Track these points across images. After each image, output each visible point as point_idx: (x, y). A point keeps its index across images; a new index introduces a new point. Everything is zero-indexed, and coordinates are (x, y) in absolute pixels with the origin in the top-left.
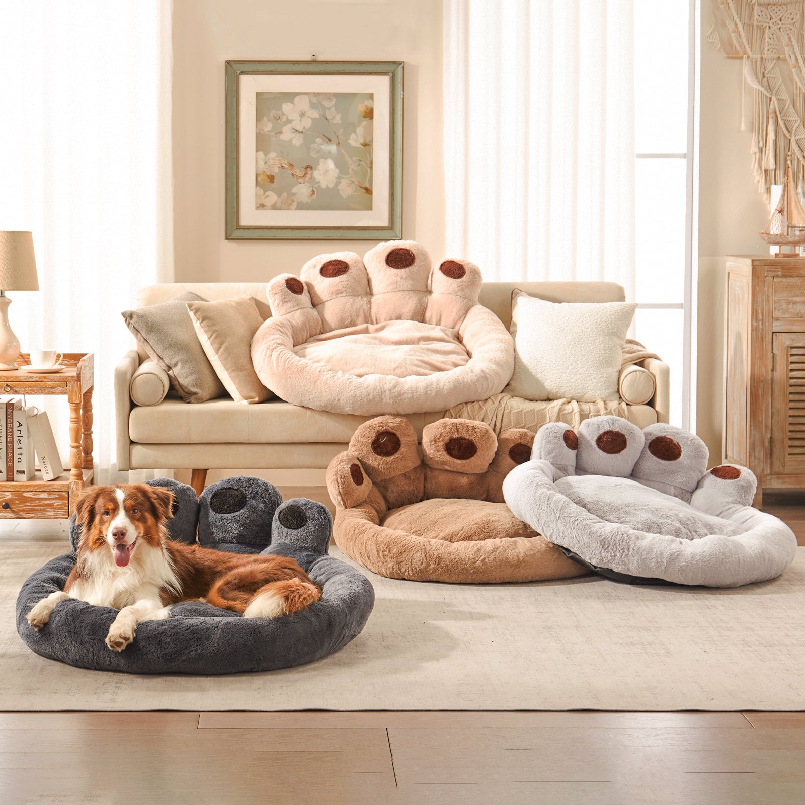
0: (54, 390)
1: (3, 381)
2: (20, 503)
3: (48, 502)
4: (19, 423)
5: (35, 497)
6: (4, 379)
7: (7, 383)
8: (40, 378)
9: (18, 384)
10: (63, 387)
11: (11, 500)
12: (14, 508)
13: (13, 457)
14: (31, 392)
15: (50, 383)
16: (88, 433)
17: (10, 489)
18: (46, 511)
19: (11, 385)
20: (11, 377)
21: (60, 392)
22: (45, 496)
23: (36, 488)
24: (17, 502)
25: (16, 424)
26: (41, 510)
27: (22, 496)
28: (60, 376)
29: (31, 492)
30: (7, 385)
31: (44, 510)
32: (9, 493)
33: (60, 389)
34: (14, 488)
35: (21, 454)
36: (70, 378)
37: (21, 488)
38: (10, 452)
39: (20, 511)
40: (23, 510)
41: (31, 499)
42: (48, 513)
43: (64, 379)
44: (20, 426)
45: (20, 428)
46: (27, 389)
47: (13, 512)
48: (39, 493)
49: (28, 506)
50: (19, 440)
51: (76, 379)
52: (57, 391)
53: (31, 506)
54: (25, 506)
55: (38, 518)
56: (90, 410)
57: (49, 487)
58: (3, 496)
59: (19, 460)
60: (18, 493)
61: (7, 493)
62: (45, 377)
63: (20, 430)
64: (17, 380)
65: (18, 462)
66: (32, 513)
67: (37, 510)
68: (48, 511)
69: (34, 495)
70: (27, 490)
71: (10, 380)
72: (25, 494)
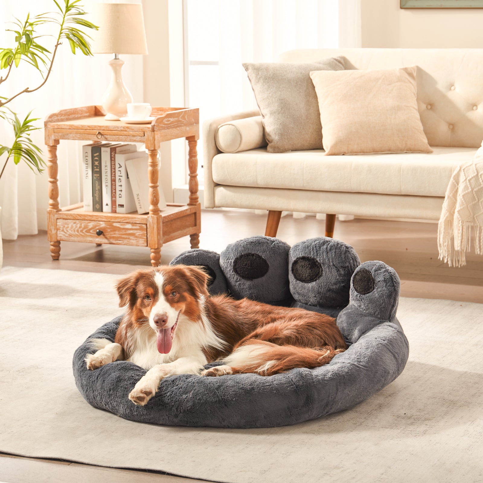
0: (134, 138)
1: (97, 129)
2: (111, 231)
3: (131, 232)
4: (120, 165)
5: (122, 227)
6: (98, 128)
7: (99, 131)
8: (124, 128)
9: (108, 132)
10: (141, 136)
11: (105, 228)
12: (107, 235)
13: (115, 193)
14: (117, 139)
15: (131, 132)
16: (193, 175)
17: (104, 220)
18: (130, 239)
19: (103, 133)
20: (103, 126)
21: (139, 140)
22: (129, 226)
23: (122, 219)
24: (109, 230)
25: (117, 166)
26: (126, 238)
27: (113, 226)
28: (139, 127)
29: (119, 222)
30: (99, 133)
31: (129, 239)
32: (103, 222)
33: (139, 138)
34: (106, 219)
35: (121, 191)
36: (146, 128)
37: (111, 219)
38: (113, 189)
39: (111, 238)
40: (113, 238)
41: (119, 229)
42: (132, 241)
43: (142, 130)
44: (120, 167)
45: (120, 169)
46: (114, 137)
47: (106, 238)
48: (125, 224)
49: (117, 234)
50: (120, 179)
51: (151, 129)
52: (137, 140)
53: (119, 234)
54: (115, 234)
55: (124, 245)
56: (195, 156)
57: (133, 220)
58: (99, 225)
59: (120, 196)
60: (109, 222)
61: (101, 223)
62: (127, 127)
63: (120, 171)
64: (107, 129)
65: (120, 197)
66: (120, 240)
67: (124, 238)
68: (132, 239)
69: (122, 225)
70: (116, 221)
71: (102, 128)
72: (115, 224)
